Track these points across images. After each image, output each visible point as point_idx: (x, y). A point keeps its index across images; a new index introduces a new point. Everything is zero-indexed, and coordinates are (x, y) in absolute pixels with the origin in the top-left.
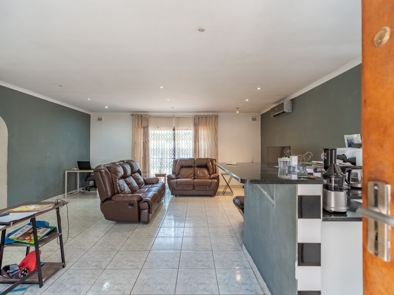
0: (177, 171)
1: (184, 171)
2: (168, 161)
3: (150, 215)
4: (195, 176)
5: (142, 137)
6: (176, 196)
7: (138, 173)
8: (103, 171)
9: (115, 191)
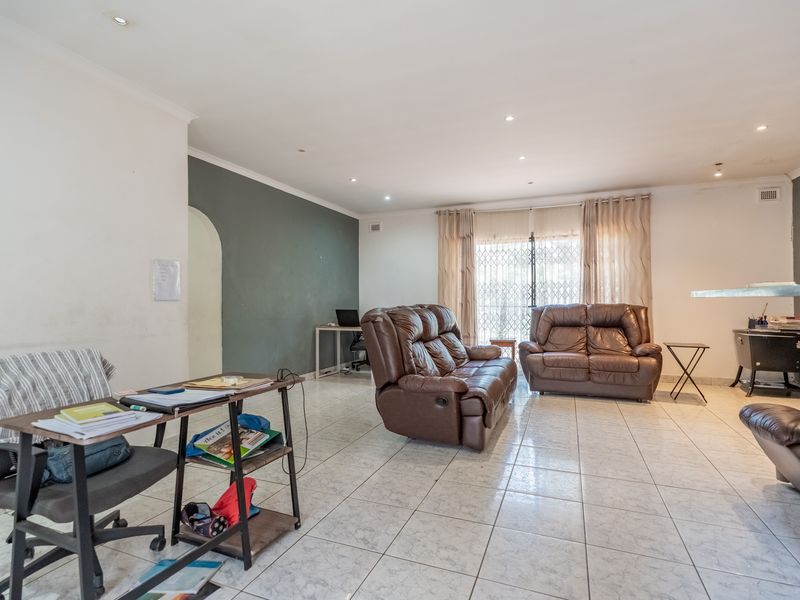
0: (541, 335)
1: (559, 335)
2: (520, 313)
3: (487, 431)
4: (589, 347)
5: (460, 259)
6: (542, 394)
7: (453, 335)
8: (380, 319)
9: (406, 368)
